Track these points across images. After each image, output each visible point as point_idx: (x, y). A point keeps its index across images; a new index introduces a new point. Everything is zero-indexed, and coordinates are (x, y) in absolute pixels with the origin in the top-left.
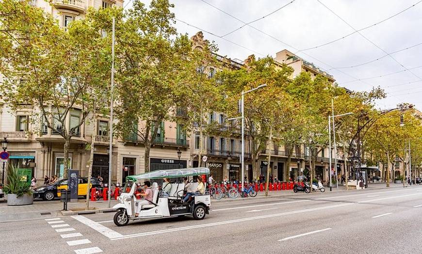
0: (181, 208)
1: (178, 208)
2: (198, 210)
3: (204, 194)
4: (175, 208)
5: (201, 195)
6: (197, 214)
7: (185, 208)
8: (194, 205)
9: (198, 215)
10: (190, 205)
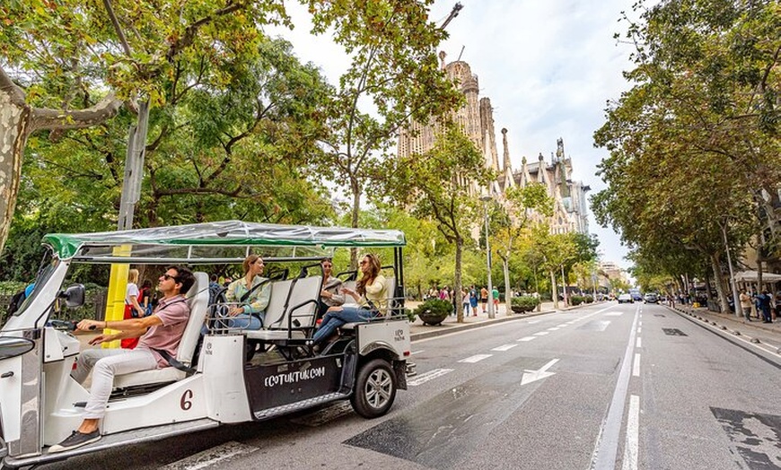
0: (305, 376)
1: (290, 378)
2: (370, 380)
3: (389, 314)
4: (275, 379)
5: (377, 317)
6: (369, 395)
7: (320, 371)
8: (354, 357)
9: (372, 399)
10: (342, 358)
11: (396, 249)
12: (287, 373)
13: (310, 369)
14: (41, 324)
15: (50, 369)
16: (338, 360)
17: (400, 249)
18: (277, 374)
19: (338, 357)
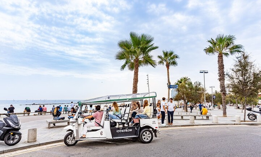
0: (127, 131)
1: (123, 131)
2: (144, 133)
3: (151, 117)
4: (119, 131)
5: (148, 117)
6: (143, 137)
7: (131, 130)
8: (139, 127)
9: (145, 138)
10: (137, 127)
11: (153, 98)
12: (122, 130)
13: (128, 129)
14: (77, 118)
15: (79, 125)
16: (136, 128)
17: (155, 98)
18: (119, 130)
19: (136, 127)
